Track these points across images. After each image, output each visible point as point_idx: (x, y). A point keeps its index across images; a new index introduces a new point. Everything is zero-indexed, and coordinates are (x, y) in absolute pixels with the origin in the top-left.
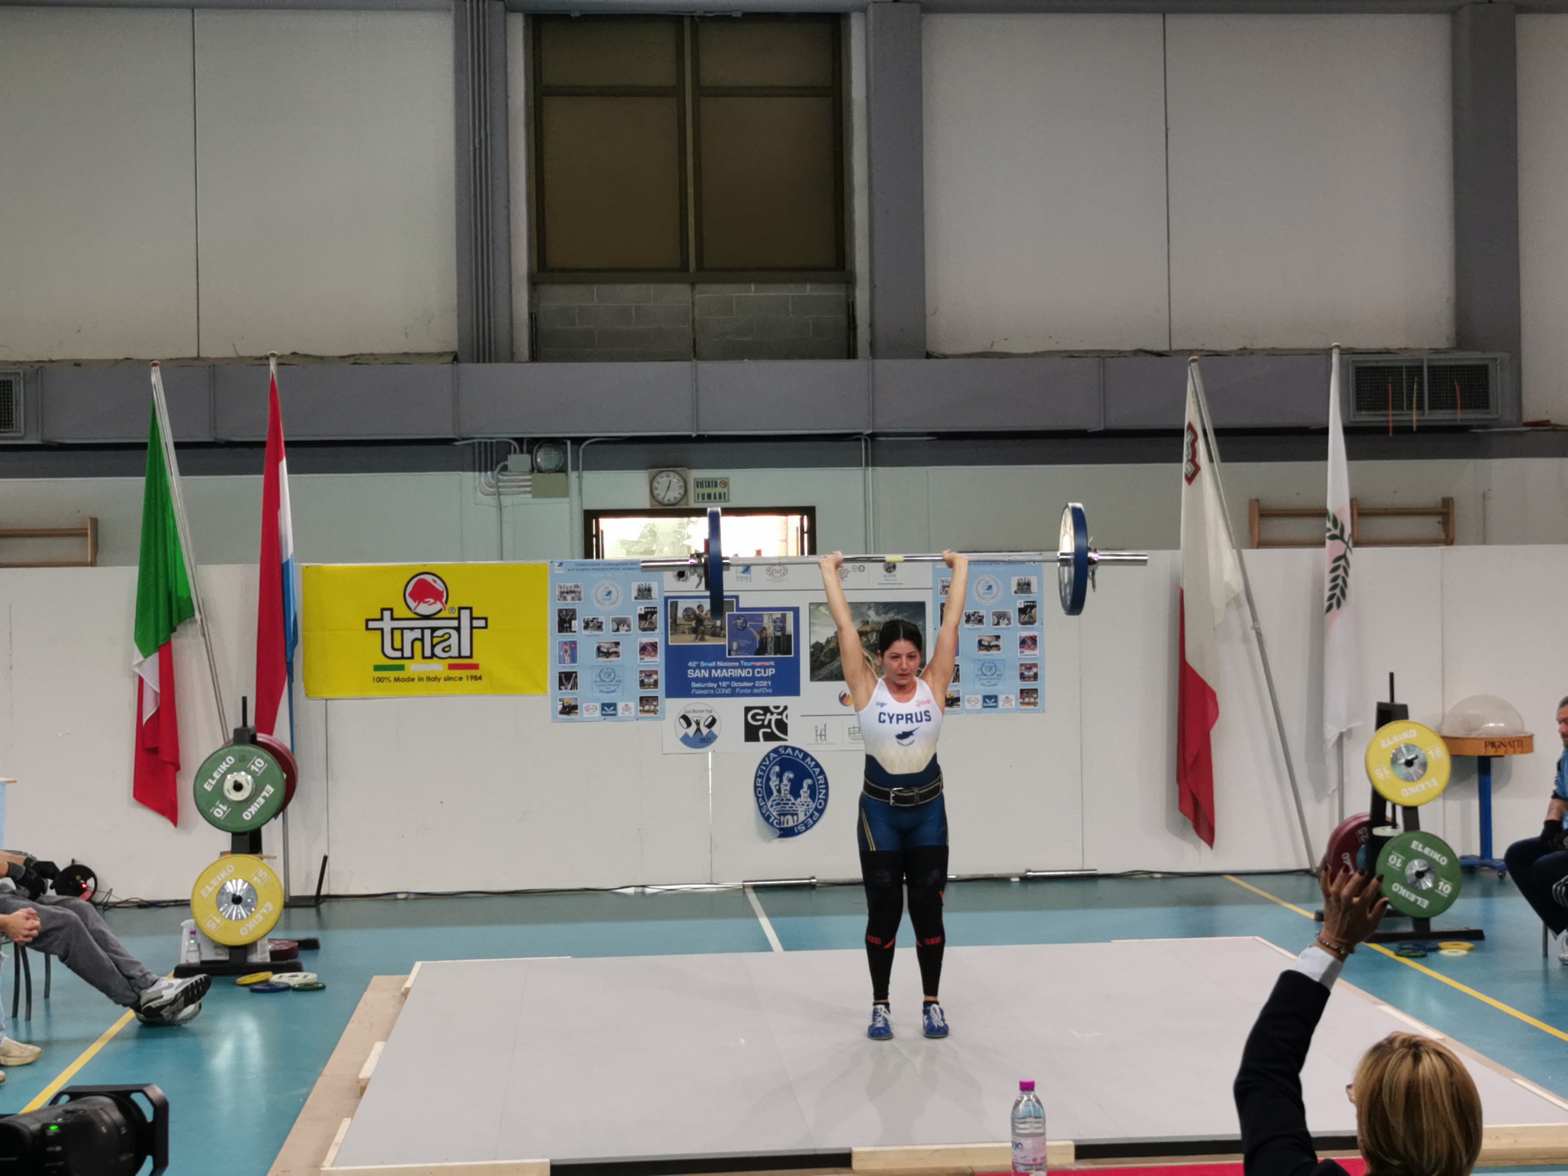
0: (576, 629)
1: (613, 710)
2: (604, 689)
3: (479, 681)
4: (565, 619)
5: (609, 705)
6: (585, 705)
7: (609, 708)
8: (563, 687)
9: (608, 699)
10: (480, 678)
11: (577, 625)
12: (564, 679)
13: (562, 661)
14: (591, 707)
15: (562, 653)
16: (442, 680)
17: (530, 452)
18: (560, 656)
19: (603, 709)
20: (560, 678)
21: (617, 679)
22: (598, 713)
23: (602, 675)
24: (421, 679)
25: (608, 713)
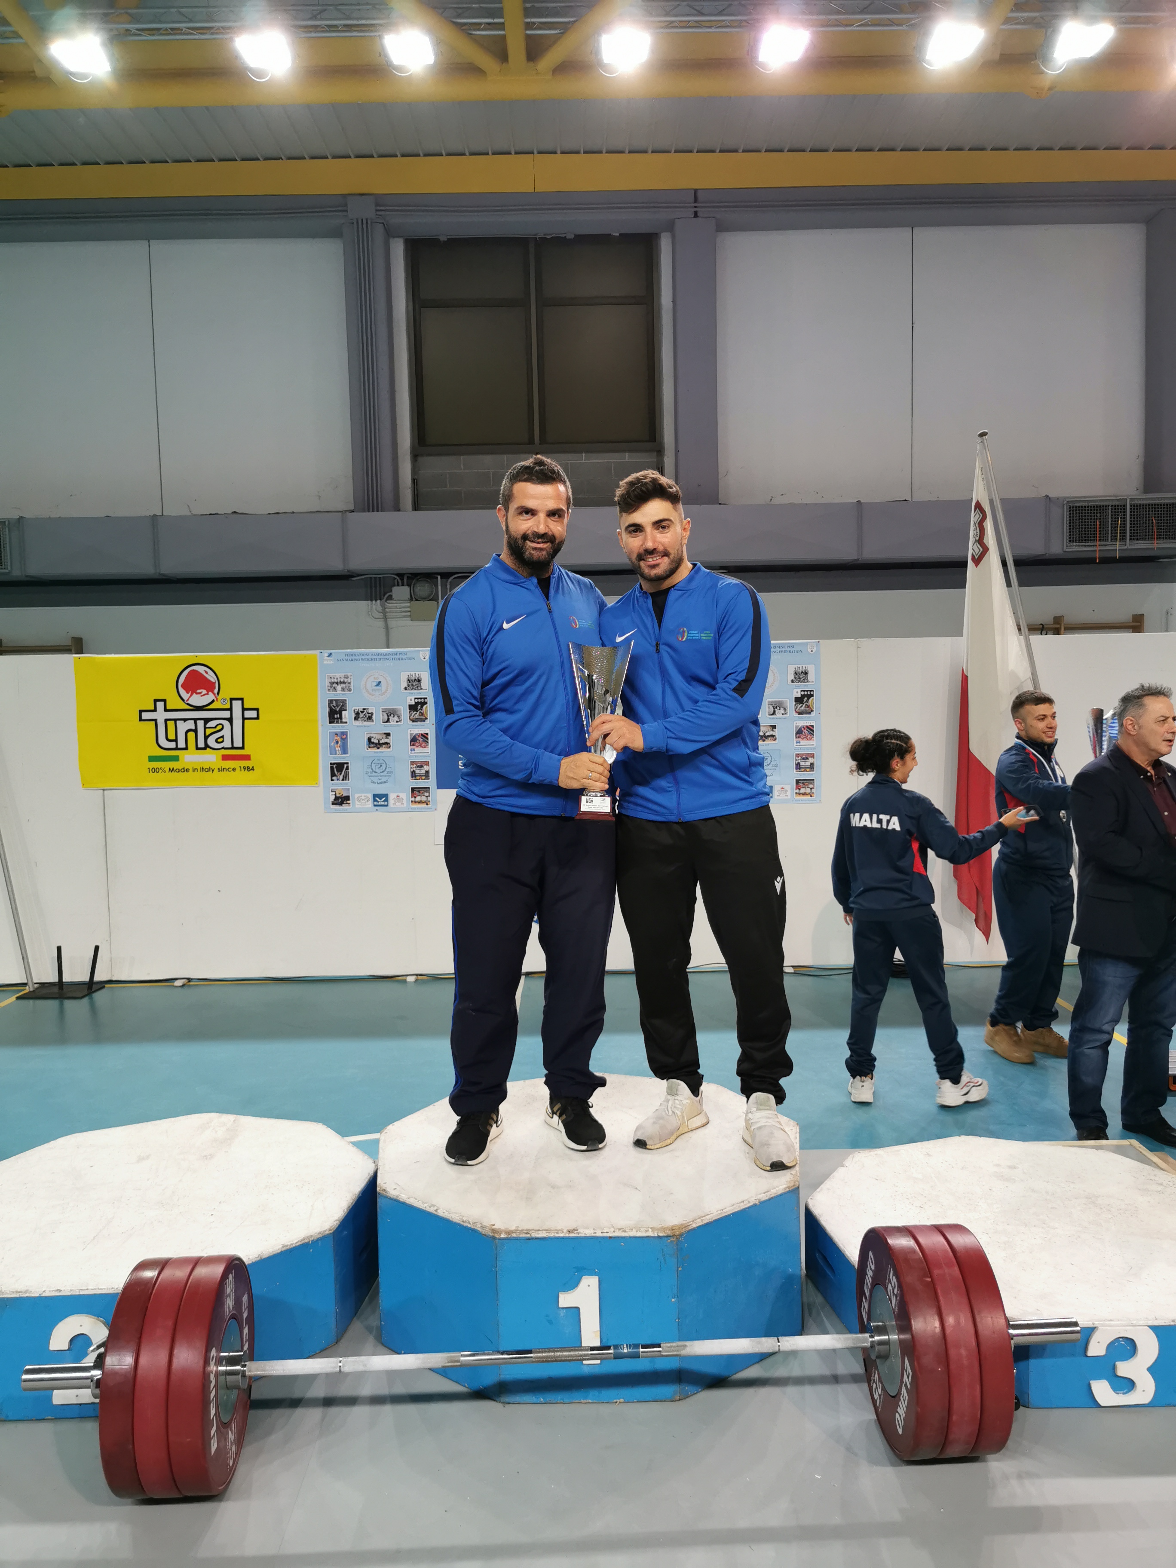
0: (347, 721)
1: (384, 801)
2: (375, 779)
3: (251, 771)
4: (336, 711)
5: (380, 796)
6: (357, 796)
7: (380, 799)
8: (334, 778)
9: (380, 790)
10: (253, 769)
11: (347, 716)
12: (335, 770)
13: (333, 752)
14: (363, 798)
15: (332, 744)
16: (216, 771)
17: (409, 585)
18: (330, 747)
19: (375, 800)
20: (332, 768)
21: (387, 770)
22: (370, 804)
23: (373, 765)
24: (194, 770)
25: (379, 804)
